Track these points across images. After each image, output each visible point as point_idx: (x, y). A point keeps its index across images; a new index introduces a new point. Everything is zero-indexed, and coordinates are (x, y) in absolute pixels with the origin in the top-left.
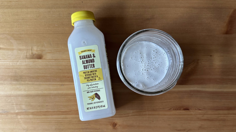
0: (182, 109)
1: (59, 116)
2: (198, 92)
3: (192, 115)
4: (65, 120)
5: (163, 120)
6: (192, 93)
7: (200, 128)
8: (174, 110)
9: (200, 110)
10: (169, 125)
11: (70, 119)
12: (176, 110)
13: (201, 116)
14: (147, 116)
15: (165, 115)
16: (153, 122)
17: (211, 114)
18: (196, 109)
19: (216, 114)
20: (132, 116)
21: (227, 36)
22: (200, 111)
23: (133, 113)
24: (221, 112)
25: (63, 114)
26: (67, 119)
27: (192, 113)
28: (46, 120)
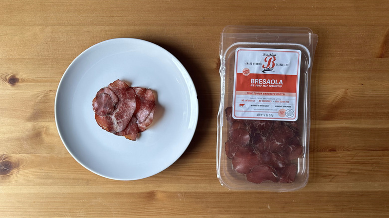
0: (327, 150)
2: (347, 128)
3: (339, 157)
6: (339, 131)
7: (350, 173)
9: (349, 151)
13: (351, 158)
17: (362, 156)
18: (344, 150)
19: (369, 156)
21: (382, 60)
22: (349, 153)
24: (374, 153)
27: (339, 155)
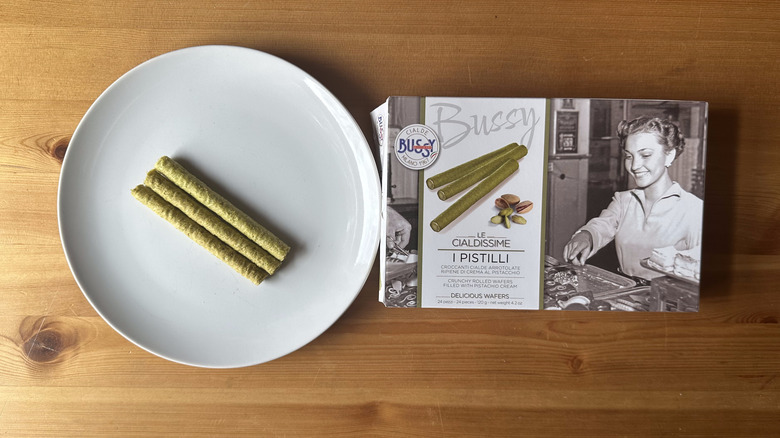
0: (758, 321)
1: (426, 337)
4: (443, 346)
5: (708, 350)
8: (737, 322)
10: (723, 363)
11: (455, 345)
12: (742, 322)
14: (666, 340)
15: (714, 336)
16: (681, 354)
20: (625, 338)
23: (628, 331)
25: (435, 332)
26: (445, 346)
28: (389, 346)
